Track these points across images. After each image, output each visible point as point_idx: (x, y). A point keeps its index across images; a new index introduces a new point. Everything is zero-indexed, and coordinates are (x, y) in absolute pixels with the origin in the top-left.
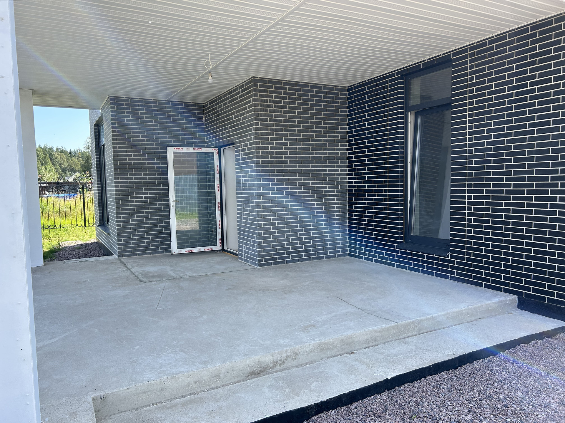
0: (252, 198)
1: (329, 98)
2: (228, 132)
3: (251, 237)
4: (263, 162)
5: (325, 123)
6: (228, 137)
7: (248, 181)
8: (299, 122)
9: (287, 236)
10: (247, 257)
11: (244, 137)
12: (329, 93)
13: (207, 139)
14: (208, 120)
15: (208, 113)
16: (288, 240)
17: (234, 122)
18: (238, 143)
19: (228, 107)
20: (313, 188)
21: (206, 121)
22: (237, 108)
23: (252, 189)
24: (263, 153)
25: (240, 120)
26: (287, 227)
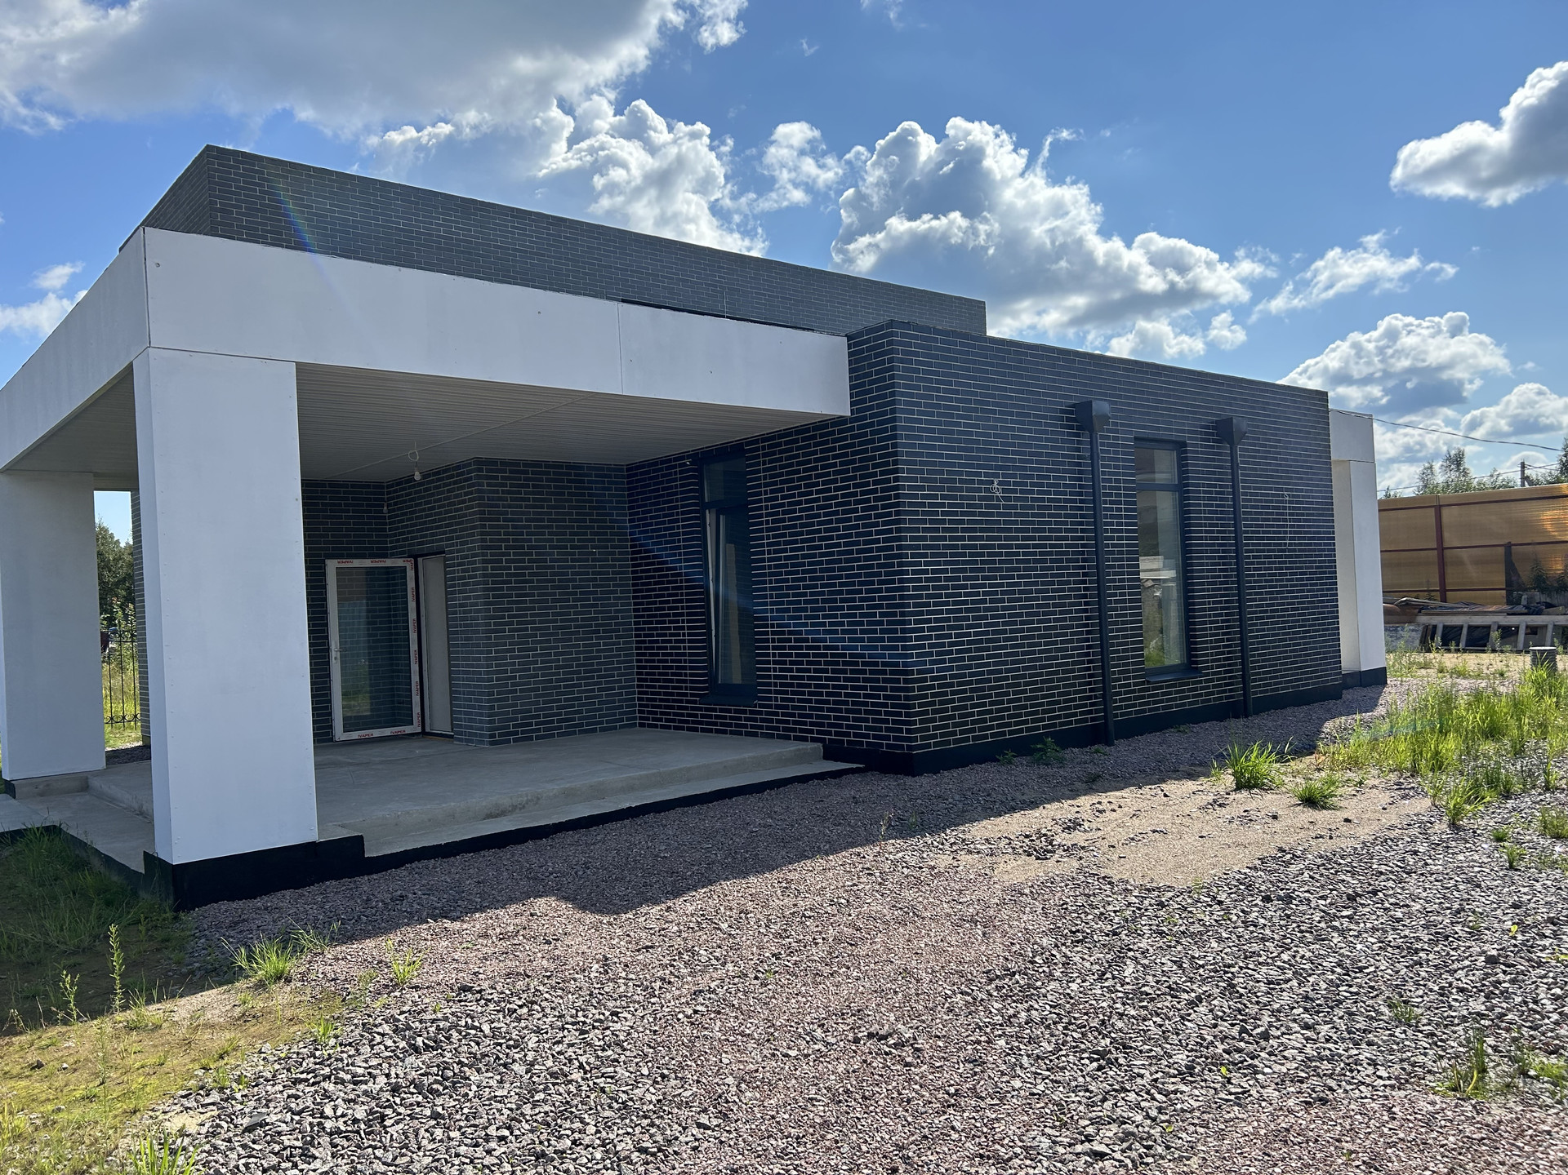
0: (477, 639)
1: (596, 482)
2: (433, 535)
3: (476, 700)
4: (494, 582)
5: (591, 521)
6: (432, 542)
7: (470, 612)
8: (549, 520)
9: (536, 696)
10: (471, 734)
11: (462, 544)
12: (596, 476)
13: (391, 542)
14: (394, 510)
15: (393, 498)
16: (538, 703)
17: (444, 519)
18: (451, 552)
19: (433, 495)
20: (576, 620)
21: (389, 511)
22: (449, 498)
23: (477, 625)
24: (493, 568)
25: (454, 517)
26: (535, 683)
